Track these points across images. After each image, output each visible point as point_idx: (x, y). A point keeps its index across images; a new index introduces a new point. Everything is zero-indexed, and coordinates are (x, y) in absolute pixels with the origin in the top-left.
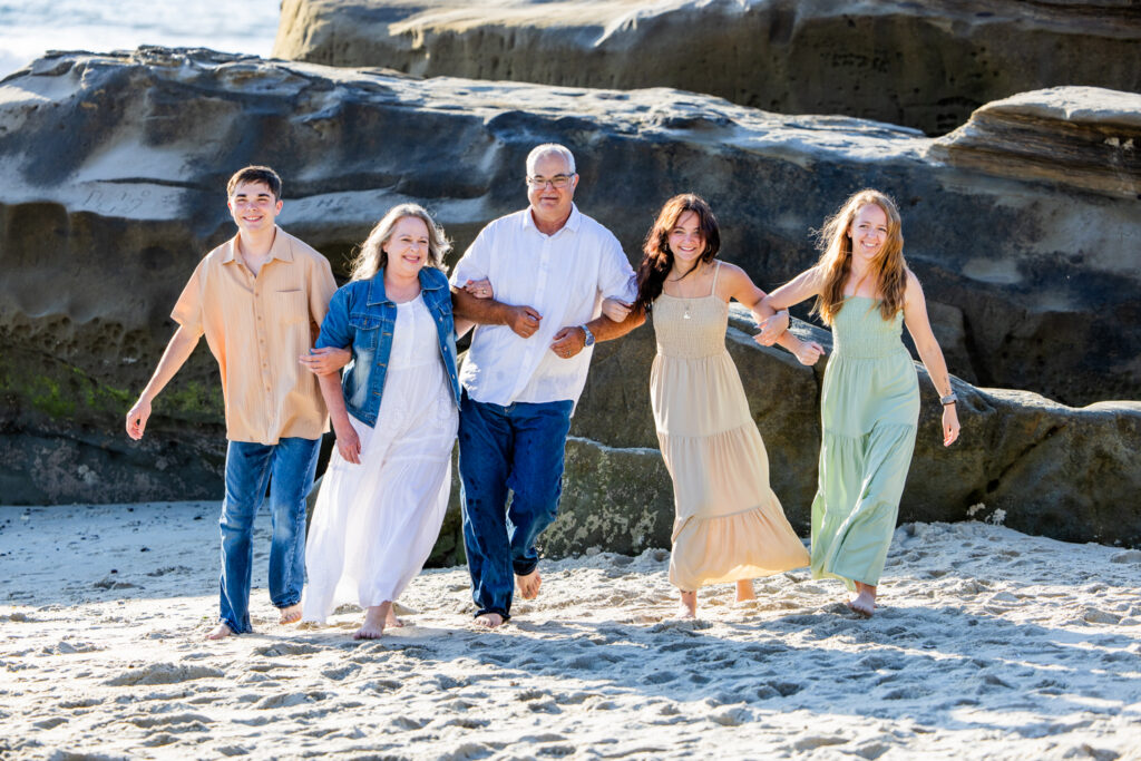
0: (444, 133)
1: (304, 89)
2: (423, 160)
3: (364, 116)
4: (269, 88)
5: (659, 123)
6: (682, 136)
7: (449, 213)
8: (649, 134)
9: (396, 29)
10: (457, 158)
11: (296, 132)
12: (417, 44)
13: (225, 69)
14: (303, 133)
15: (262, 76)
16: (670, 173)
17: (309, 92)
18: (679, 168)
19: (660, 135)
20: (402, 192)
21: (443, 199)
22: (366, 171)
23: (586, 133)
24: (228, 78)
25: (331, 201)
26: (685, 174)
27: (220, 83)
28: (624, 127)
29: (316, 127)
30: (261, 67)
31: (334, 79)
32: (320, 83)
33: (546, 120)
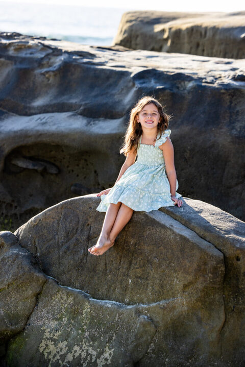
0: (111, 81)
1: (48, 55)
2: (96, 96)
3: (73, 70)
4: (31, 54)
5: (230, 78)
6: (240, 86)
7: (100, 127)
8: (222, 85)
9: (158, 28)
10: (113, 95)
11: (37, 78)
12: (166, 36)
13: (12, 43)
14: (39, 79)
15: (30, 47)
16: (230, 107)
17: (49, 56)
18: (236, 104)
19: (228, 85)
20: (81, 114)
21: (101, 119)
22: (65, 101)
23: (186, 83)
24: (12, 48)
25: (44, 118)
26: (238, 108)
27: (8, 51)
28: (209, 80)
29: (47, 76)
30: (31, 43)
31: (64, 49)
32: (57, 52)
33: (167, 74)
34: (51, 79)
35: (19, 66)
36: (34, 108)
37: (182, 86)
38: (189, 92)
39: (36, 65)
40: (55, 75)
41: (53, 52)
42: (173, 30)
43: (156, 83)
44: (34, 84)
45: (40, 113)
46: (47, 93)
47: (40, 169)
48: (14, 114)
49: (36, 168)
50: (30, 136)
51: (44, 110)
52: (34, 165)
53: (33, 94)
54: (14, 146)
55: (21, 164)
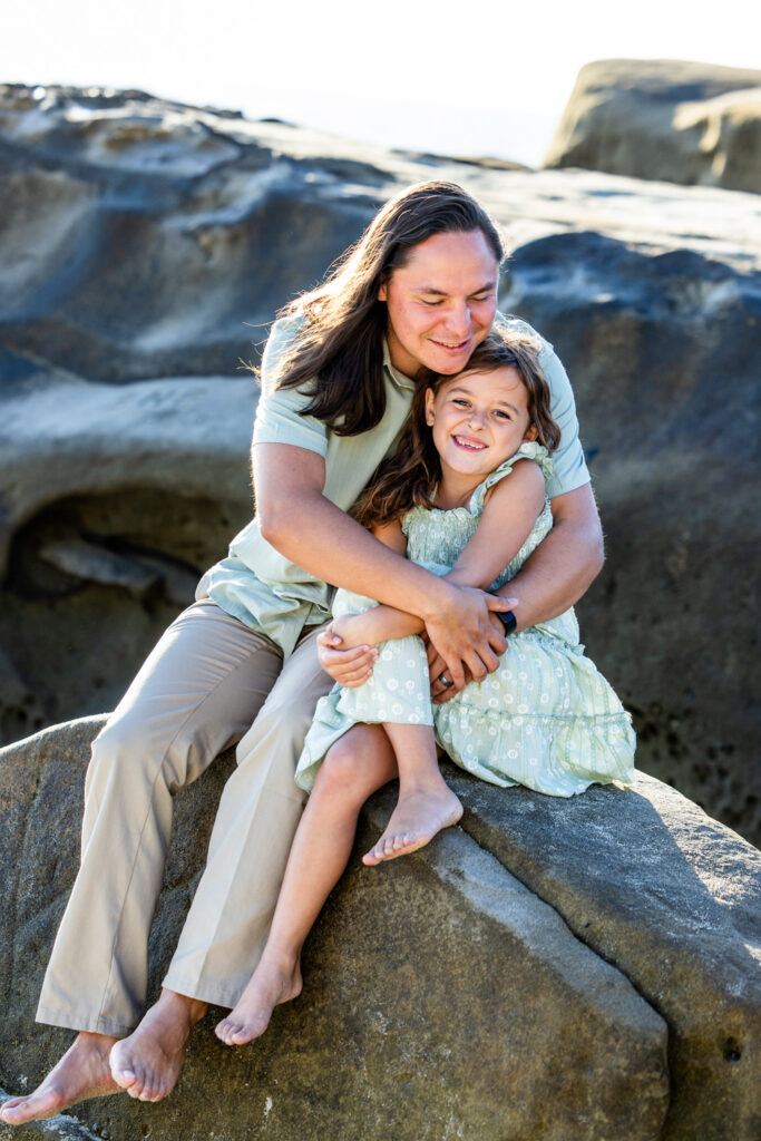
4: (163, 160)
11: (167, 250)
12: (709, 142)
13: (105, 121)
14: (178, 253)
23: (706, 288)
24: (101, 138)
27: (85, 147)
29: (205, 240)
30: (172, 121)
31: (278, 150)
32: (253, 156)
33: (636, 255)
34: (219, 253)
35: (113, 201)
36: (142, 357)
37: (688, 300)
38: (711, 322)
39: (171, 199)
40: (233, 240)
41: (243, 156)
42: (736, 120)
43: (590, 281)
44: (155, 268)
45: (162, 375)
46: (197, 302)
47: (138, 584)
48: (70, 376)
49: (123, 580)
50: (109, 460)
51: (179, 365)
52: (118, 570)
53: (147, 305)
54: (49, 492)
55: (74, 561)
